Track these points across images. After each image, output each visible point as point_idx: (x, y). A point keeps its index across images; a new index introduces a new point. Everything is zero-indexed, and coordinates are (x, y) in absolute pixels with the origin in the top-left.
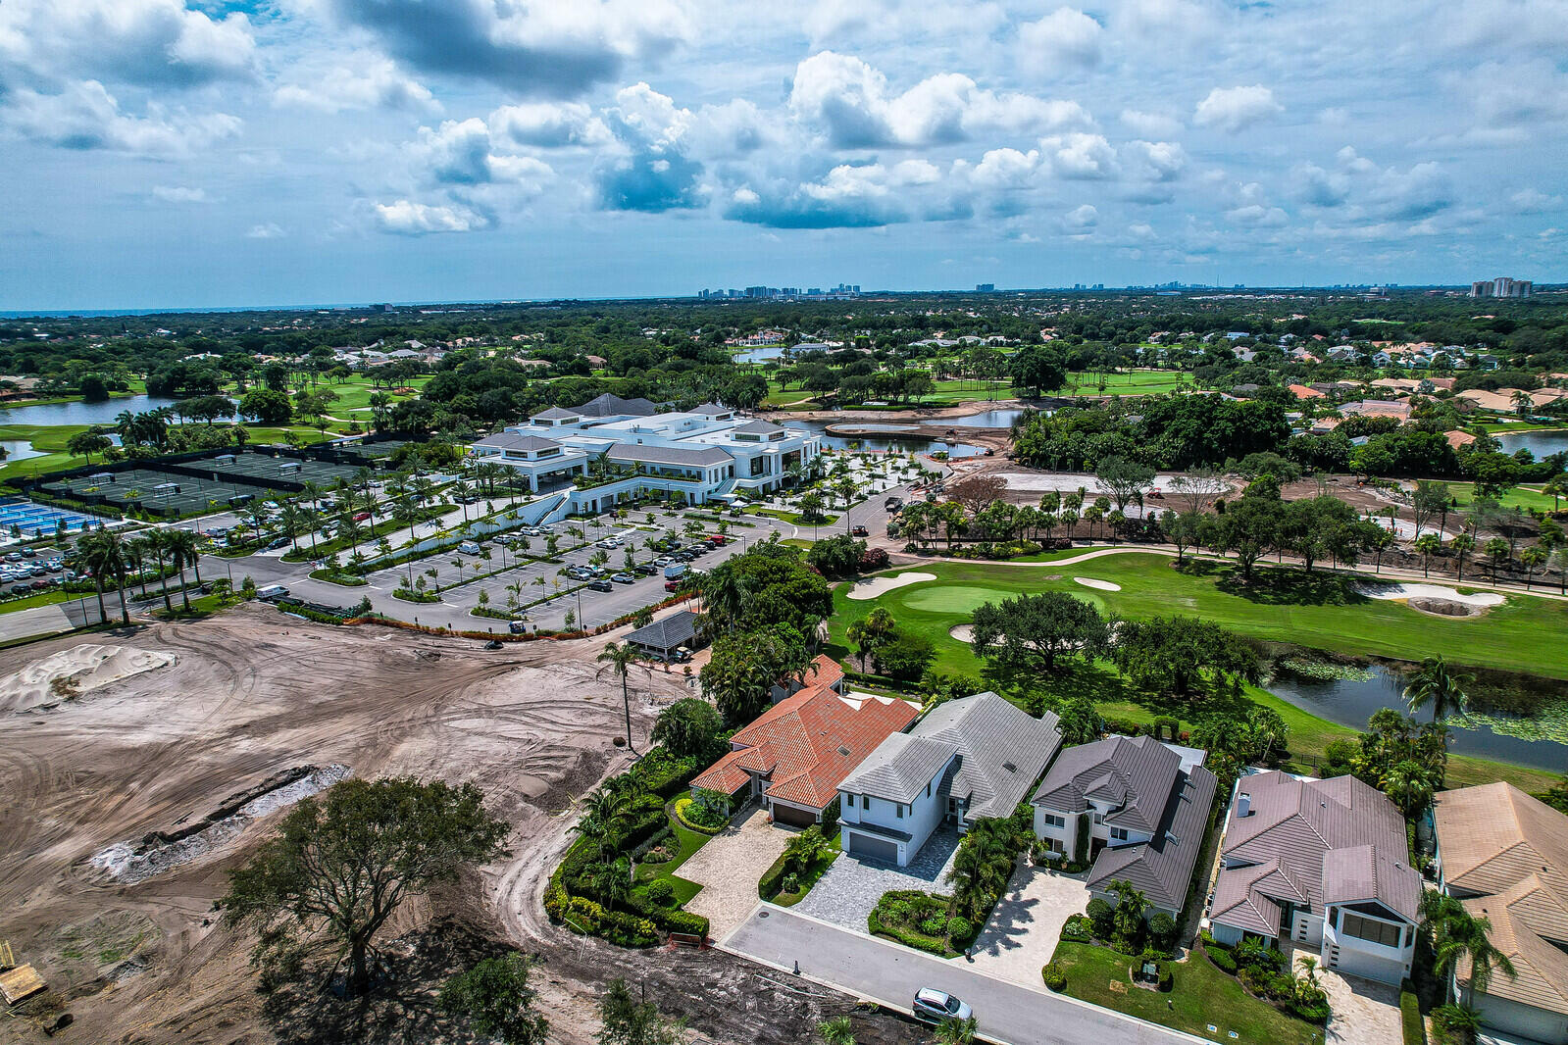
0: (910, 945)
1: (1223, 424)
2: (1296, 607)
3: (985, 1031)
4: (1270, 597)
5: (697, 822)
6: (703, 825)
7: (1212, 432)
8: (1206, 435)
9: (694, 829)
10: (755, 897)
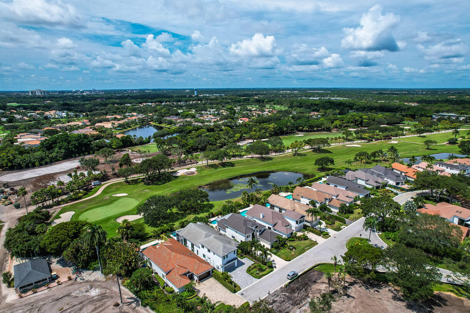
0: (268, 273)
1: (74, 142)
2: (168, 183)
3: (299, 272)
4: (160, 183)
5: (191, 296)
6: (193, 295)
7: (71, 145)
8: (70, 147)
9: (193, 298)
10: (234, 294)
